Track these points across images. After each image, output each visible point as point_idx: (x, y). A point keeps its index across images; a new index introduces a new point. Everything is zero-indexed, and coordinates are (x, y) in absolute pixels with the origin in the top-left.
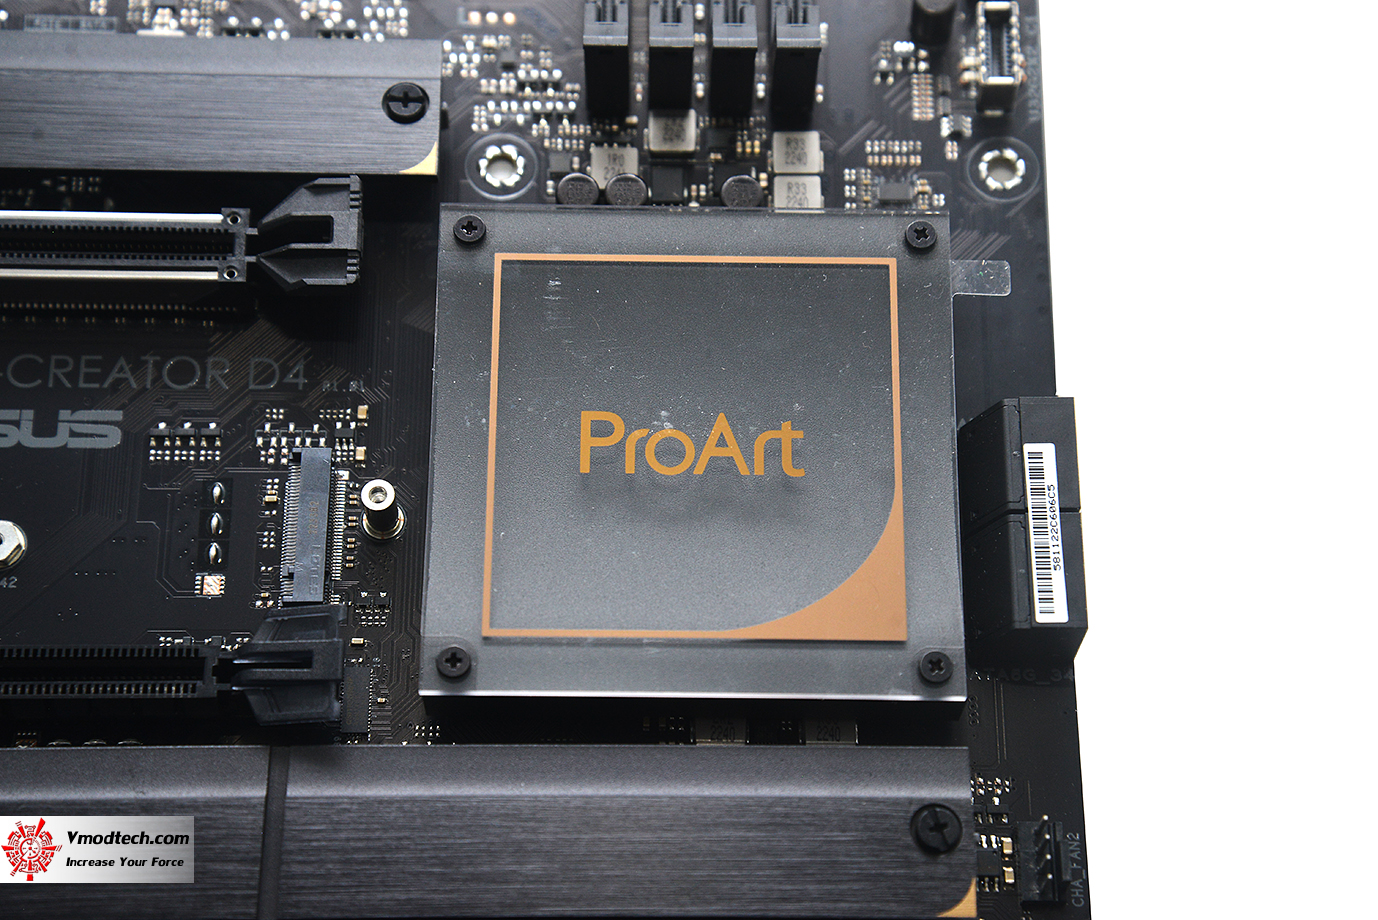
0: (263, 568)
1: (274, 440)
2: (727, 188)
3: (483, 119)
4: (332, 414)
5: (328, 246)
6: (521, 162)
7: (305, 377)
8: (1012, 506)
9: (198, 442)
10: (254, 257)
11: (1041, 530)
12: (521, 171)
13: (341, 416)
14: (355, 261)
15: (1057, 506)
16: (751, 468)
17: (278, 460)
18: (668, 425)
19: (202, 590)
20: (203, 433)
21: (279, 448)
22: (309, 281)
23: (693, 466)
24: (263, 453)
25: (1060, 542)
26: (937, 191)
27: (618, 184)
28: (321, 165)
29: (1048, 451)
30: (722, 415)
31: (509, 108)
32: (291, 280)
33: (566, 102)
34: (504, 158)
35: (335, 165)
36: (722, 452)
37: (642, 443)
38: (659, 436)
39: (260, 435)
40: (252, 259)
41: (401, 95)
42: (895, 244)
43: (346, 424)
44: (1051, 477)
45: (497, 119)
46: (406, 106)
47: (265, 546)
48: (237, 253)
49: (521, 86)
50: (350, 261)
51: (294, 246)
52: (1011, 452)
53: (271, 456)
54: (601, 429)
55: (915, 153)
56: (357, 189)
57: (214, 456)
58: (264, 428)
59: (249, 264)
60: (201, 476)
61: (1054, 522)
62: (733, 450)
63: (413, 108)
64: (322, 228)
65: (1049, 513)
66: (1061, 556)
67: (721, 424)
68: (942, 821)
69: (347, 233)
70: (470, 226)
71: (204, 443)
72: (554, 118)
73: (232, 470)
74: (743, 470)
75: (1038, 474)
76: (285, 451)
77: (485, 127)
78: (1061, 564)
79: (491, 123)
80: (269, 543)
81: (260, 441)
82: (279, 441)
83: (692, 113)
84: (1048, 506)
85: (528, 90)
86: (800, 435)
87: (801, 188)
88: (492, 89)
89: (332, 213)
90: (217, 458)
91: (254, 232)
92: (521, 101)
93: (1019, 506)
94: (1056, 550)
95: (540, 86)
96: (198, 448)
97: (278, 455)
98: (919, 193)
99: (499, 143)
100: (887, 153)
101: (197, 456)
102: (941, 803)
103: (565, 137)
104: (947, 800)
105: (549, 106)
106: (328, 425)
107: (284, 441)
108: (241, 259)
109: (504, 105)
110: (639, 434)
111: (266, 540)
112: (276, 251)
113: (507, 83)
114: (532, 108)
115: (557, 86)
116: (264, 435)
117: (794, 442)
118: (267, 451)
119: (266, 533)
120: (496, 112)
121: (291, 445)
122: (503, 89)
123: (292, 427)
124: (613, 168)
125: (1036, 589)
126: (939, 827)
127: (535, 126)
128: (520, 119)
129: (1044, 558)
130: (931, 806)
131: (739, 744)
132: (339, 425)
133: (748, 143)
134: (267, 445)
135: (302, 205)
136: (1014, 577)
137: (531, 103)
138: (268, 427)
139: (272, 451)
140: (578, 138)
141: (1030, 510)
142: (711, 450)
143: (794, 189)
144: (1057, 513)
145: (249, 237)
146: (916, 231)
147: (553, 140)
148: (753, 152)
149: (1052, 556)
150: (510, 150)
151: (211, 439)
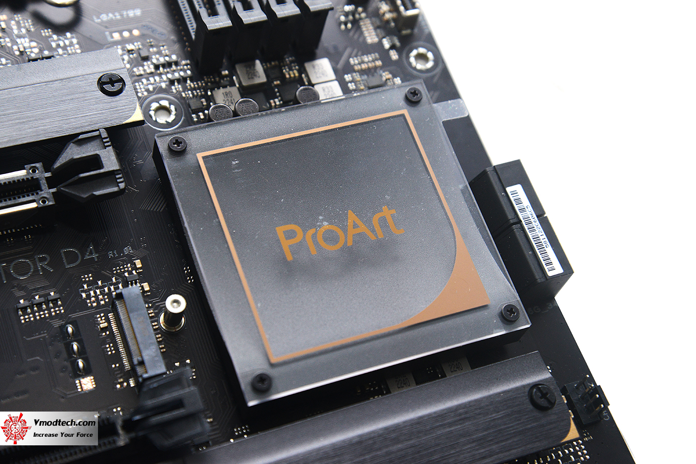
0: (113, 366)
1: (92, 293)
2: (299, 94)
3: (143, 90)
4: (120, 269)
5: (102, 171)
6: (173, 108)
7: (96, 253)
8: (512, 221)
9: (47, 305)
10: (56, 189)
11: (532, 229)
12: (174, 112)
13: (126, 269)
14: (120, 176)
15: (535, 216)
16: (376, 235)
17: (98, 303)
18: (325, 223)
19: (82, 388)
20: (49, 299)
21: (96, 296)
22: (97, 193)
23: (346, 242)
24: (88, 301)
25: (543, 233)
26: (395, 76)
27: (241, 104)
28: (77, 128)
29: (518, 188)
30: (350, 212)
31: (155, 81)
32: (85, 196)
33: (185, 71)
34: (162, 108)
35: (85, 126)
36: (358, 231)
37: (314, 236)
38: (321, 231)
39: (83, 291)
40: (54, 190)
41: (109, 80)
42: (402, 103)
43: (130, 273)
44: (526, 202)
45: (151, 88)
46: (113, 86)
47: (110, 353)
48: (43, 189)
49: (157, 67)
50: (117, 176)
51: (82, 175)
52: (501, 195)
53: (94, 302)
54: (290, 235)
55: (376, 59)
56: (106, 136)
57: (60, 310)
58: (83, 287)
59: (53, 193)
60: (57, 324)
61: (536, 223)
62: (363, 228)
63: (118, 86)
64: (95, 162)
65: (532, 220)
66: (546, 240)
67: (352, 217)
68: (545, 392)
69: (110, 161)
70: (178, 142)
71: (51, 305)
72: (182, 80)
73: (74, 316)
74: (372, 237)
75: (519, 201)
76: (101, 297)
77: (146, 93)
78: (548, 243)
79: (148, 90)
80: (111, 351)
81: (84, 295)
82: (95, 293)
83: (258, 62)
84: (530, 216)
85: (161, 69)
86: (393, 212)
87: (330, 89)
88: (142, 72)
89: (98, 152)
90: (63, 311)
91: (48, 175)
92: (160, 75)
93: (515, 220)
94: (543, 238)
95: (168, 65)
96: (48, 309)
97: (97, 300)
98: (386, 80)
99: (157, 100)
100: (363, 62)
101: (50, 313)
102: (538, 383)
103: (192, 90)
104: (541, 381)
105: (176, 75)
106: (120, 275)
107: (98, 292)
108: (47, 192)
109: (152, 79)
110: (311, 232)
111: (109, 349)
112: (70, 181)
113: (149, 67)
114: (168, 78)
115: (176, 64)
116: (85, 291)
117: (393, 216)
118: (90, 299)
119: (108, 346)
120: (148, 85)
121: (102, 293)
122: (148, 71)
123: (100, 283)
124: (228, 100)
125: (542, 260)
126: (544, 395)
127: (173, 87)
128: (164, 85)
129: (539, 244)
130: (535, 385)
131: (414, 387)
132: (126, 274)
133: (291, 72)
134: (89, 297)
135: (73, 152)
136: (528, 257)
137: (166, 76)
138: (85, 286)
139: (93, 299)
140: (199, 88)
141: (523, 221)
142: (351, 232)
143: (326, 90)
144: (536, 218)
145: (47, 178)
146: (411, 93)
147: (186, 93)
148: (295, 76)
149: (543, 241)
150: (165, 103)
151: (55, 301)
